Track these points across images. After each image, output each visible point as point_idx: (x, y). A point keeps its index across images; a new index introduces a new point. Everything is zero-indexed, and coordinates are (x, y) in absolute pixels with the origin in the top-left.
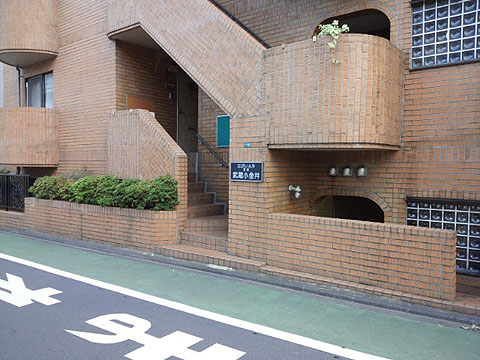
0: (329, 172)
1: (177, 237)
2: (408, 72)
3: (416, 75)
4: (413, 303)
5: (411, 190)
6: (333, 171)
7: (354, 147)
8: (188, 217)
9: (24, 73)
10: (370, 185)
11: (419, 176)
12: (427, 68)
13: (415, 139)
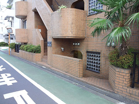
0: (73, 44)
1: (41, 60)
2: (87, 17)
3: (89, 17)
4: (71, 77)
5: (87, 49)
6: (74, 44)
7: (66, 38)
8: (44, 55)
9: (23, 20)
10: (80, 48)
11: (89, 45)
12: (92, 15)
13: (88, 35)
